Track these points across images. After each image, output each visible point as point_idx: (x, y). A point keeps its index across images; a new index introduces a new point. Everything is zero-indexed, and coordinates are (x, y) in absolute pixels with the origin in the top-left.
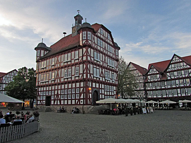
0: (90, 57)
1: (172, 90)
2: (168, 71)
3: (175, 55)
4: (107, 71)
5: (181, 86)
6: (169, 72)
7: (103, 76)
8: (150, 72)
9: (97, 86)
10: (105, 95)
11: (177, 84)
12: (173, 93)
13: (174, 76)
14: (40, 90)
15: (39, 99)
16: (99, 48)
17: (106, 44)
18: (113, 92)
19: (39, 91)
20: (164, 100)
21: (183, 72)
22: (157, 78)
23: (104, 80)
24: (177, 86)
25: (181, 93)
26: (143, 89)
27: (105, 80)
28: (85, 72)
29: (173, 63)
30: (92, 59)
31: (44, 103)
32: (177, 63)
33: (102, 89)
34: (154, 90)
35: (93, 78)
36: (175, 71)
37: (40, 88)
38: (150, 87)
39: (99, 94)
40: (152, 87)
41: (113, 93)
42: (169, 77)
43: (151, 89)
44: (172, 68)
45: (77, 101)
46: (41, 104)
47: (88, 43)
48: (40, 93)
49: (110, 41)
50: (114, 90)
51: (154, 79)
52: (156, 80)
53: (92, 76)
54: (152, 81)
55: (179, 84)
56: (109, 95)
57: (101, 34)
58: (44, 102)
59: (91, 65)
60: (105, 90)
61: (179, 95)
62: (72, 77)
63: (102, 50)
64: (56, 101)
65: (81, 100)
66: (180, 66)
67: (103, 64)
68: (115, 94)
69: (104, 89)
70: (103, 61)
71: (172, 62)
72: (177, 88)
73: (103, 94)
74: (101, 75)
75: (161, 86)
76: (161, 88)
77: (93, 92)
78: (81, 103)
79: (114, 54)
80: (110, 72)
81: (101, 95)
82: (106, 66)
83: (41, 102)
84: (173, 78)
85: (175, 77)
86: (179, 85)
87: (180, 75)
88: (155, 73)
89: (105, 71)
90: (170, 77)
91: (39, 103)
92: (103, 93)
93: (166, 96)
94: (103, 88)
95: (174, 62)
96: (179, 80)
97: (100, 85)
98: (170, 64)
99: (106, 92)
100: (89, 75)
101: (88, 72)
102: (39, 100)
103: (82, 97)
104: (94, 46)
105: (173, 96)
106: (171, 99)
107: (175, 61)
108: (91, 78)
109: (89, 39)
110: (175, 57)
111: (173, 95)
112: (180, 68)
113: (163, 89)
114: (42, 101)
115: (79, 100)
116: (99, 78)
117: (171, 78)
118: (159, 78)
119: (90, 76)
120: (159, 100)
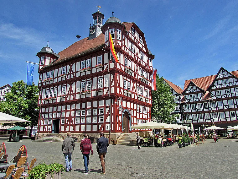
0: (120, 64)
1: (218, 113)
2: (213, 88)
3: (222, 69)
4: (139, 86)
5: (230, 108)
6: (214, 90)
7: (135, 92)
8: (188, 90)
9: (128, 106)
10: (137, 119)
11: (225, 106)
12: (219, 117)
13: (221, 95)
14: (43, 111)
15: (42, 124)
16: (130, 53)
17: (138, 50)
18: (146, 114)
19: (42, 113)
20: (208, 126)
21: (232, 89)
22: (198, 98)
23: (136, 98)
24: (225, 108)
25: (230, 117)
26: (179, 111)
27: (138, 97)
28: (113, 85)
29: (220, 79)
30: (122, 67)
31: (49, 130)
32: (225, 79)
33: (134, 110)
34: (194, 113)
35: (123, 94)
36: (222, 89)
37: (43, 109)
38: (189, 109)
39: (130, 117)
40: (191, 109)
41: (146, 116)
42: (214, 96)
43: (190, 111)
44: (218, 85)
45: (100, 126)
46: (44, 130)
47: (117, 44)
48: (43, 115)
49: (143, 46)
50: (148, 112)
51: (194, 99)
52: (197, 100)
53: (122, 90)
54: (191, 101)
55: (228, 105)
56: (142, 119)
57: (132, 35)
58: (49, 128)
59: (121, 76)
60: (137, 112)
61: (228, 119)
62: (92, 92)
63: (133, 56)
64: (68, 127)
65: (107, 125)
66: (229, 83)
67: (135, 76)
68: (149, 117)
69: (136, 110)
70: (135, 72)
71: (218, 78)
72: (224, 111)
73: (135, 117)
74: (133, 91)
75: (203, 108)
76: (204, 110)
77: (123, 114)
78: (106, 130)
79: (147, 64)
80: (143, 87)
81: (132, 118)
82: (138, 79)
83: (44, 128)
84: (219, 97)
85: (223, 97)
86: (227, 107)
87: (229, 93)
88: (196, 91)
89: (137, 85)
90: (216, 96)
91: (42, 130)
92: (135, 115)
93: (210, 121)
94: (135, 108)
95: (220, 77)
96: (227, 100)
97: (132, 104)
98: (216, 80)
99: (138, 114)
100: (118, 89)
101: (117, 85)
102: (42, 126)
103: (108, 120)
104: (124, 50)
105: (220, 121)
106: (217, 124)
107: (222, 76)
108: (120, 93)
109: (119, 39)
110: (221, 71)
111: (220, 119)
112: (229, 86)
113: (207, 112)
114: (46, 127)
115: (103, 125)
116: (131, 95)
117: (216, 98)
118: (200, 98)
119: (120, 90)
120: (201, 126)
